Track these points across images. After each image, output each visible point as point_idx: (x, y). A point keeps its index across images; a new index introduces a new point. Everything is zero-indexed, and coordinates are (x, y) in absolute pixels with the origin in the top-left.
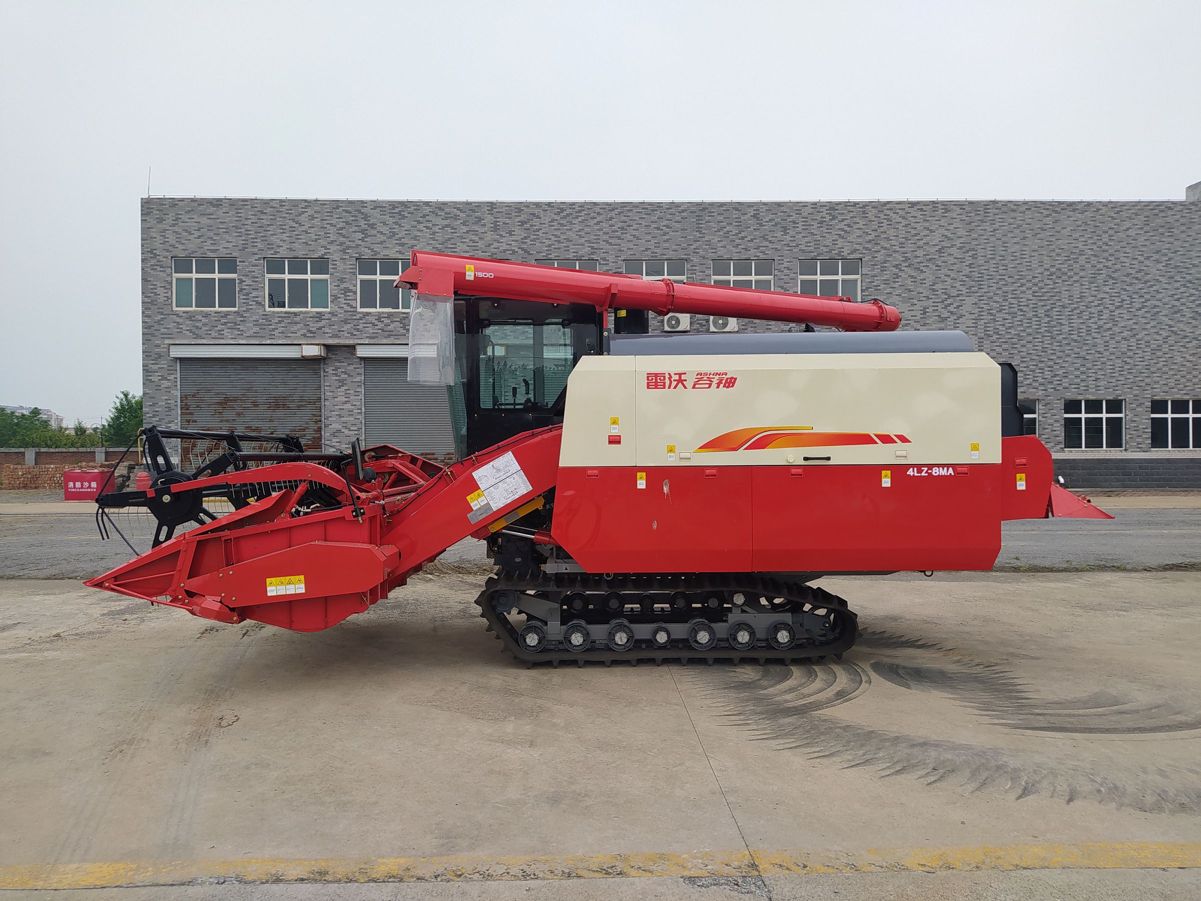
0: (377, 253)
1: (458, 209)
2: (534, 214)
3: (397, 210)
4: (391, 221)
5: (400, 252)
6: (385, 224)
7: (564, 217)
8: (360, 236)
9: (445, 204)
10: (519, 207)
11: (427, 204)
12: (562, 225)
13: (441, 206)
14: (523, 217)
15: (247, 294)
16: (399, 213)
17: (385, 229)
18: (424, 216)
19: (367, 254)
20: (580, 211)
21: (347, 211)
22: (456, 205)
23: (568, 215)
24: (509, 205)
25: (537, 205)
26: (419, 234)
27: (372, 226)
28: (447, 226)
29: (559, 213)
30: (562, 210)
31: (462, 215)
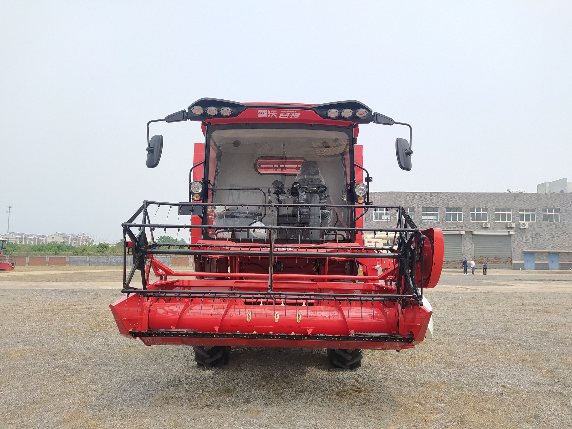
0: (427, 206)
1: (449, 194)
2: (469, 196)
3: (432, 195)
4: (431, 197)
5: (433, 206)
6: (429, 198)
7: (478, 196)
8: (423, 201)
9: (445, 193)
10: (465, 194)
11: (440, 193)
12: (477, 199)
13: (444, 194)
14: (466, 197)
15: (393, 217)
16: (433, 196)
17: (429, 200)
18: (440, 196)
19: (425, 206)
20: (482, 195)
21: (419, 195)
22: (448, 193)
23: (479, 196)
24: (462, 193)
25: (470, 193)
26: (438, 201)
27: (426, 199)
28: (446, 199)
29: (476, 195)
30: (477, 195)
31: (450, 196)
